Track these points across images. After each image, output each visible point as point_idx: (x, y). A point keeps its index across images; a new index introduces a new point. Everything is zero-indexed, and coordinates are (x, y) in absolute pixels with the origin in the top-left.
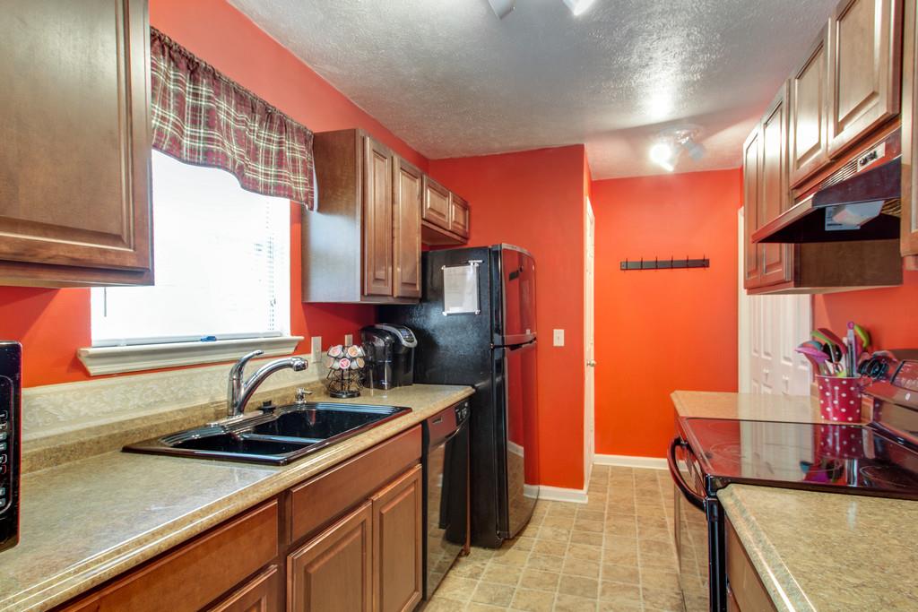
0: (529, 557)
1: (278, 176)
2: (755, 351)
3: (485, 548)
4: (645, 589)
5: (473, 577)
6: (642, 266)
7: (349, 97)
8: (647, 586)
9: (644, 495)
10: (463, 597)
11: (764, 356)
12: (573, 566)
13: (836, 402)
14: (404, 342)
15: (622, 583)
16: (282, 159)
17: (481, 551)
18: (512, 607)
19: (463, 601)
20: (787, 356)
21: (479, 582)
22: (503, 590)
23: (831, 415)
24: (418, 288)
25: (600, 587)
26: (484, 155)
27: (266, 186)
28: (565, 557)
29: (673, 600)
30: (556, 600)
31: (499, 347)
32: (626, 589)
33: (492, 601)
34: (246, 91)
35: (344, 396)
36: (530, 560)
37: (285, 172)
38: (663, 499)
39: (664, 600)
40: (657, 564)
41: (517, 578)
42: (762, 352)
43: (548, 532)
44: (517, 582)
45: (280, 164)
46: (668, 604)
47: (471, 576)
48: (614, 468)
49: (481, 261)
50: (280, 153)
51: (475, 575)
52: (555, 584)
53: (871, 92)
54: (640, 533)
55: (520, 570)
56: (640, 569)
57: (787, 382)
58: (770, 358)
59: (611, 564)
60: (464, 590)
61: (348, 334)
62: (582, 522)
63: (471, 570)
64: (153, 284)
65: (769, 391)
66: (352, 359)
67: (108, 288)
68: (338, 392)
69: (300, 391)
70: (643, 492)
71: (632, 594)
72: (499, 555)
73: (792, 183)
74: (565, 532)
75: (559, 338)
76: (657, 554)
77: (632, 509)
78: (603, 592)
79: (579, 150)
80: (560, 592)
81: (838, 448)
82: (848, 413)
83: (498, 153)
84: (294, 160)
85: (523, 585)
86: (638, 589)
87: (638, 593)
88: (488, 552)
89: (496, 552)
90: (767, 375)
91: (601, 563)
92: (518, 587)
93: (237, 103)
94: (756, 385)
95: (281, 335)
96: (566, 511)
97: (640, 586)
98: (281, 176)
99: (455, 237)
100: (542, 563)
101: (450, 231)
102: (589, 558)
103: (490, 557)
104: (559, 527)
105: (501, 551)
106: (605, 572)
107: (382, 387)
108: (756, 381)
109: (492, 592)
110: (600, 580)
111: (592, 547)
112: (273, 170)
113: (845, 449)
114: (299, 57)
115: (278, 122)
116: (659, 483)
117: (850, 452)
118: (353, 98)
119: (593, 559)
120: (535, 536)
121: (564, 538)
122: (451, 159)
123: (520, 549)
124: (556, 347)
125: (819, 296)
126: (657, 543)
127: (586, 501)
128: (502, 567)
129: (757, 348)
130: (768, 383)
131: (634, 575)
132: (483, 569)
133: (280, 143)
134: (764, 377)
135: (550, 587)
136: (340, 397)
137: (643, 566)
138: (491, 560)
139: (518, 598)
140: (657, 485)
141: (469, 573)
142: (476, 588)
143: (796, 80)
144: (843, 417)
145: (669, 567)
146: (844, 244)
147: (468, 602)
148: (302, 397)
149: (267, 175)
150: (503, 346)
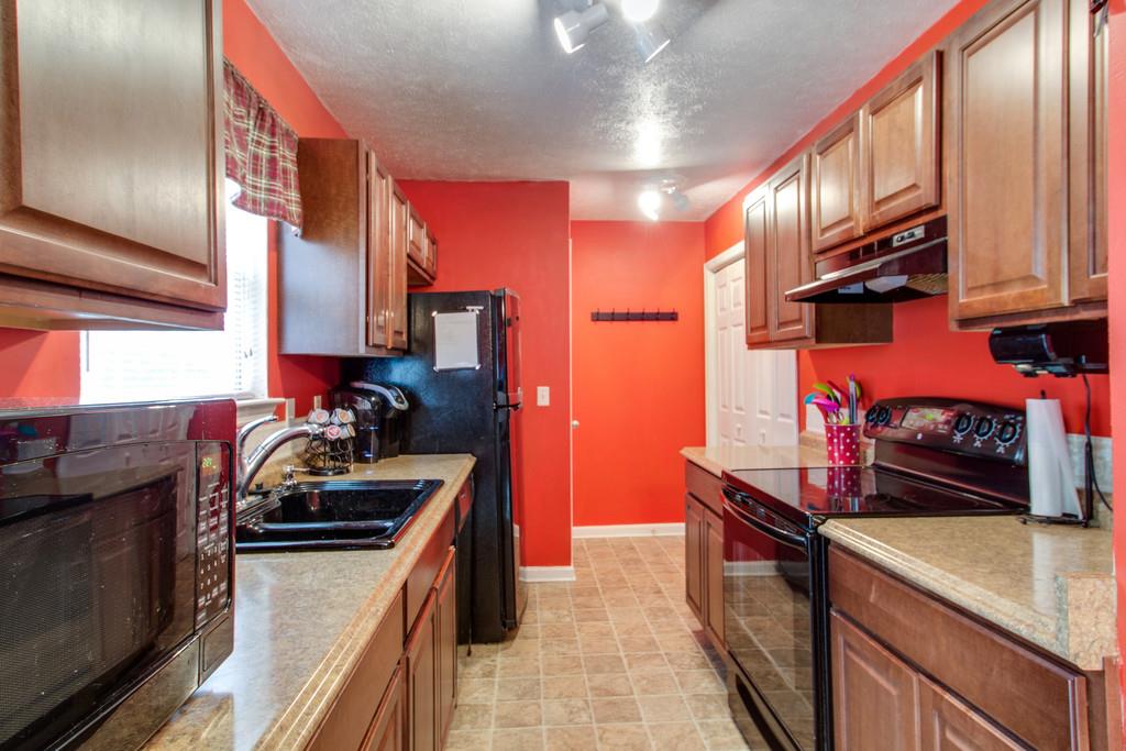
0: (540, 645)
1: (271, 191)
2: (724, 406)
3: (486, 643)
4: (666, 654)
5: (487, 676)
6: (613, 317)
7: (318, 93)
8: (667, 651)
9: (628, 564)
10: (486, 699)
11: (735, 411)
12: (589, 645)
13: (842, 447)
14: (394, 404)
15: (644, 653)
16: (276, 169)
17: (483, 648)
18: (545, 698)
19: (488, 703)
20: (764, 409)
21: (497, 680)
22: (528, 683)
23: (837, 459)
24: (405, 337)
25: (625, 661)
26: (453, 180)
27: (255, 202)
28: (577, 638)
29: (696, 660)
30: (587, 682)
31: (503, 406)
32: (650, 657)
33: (520, 698)
34: (243, 79)
35: (330, 473)
36: (542, 647)
37: (279, 185)
38: (648, 566)
39: (689, 660)
40: (669, 629)
41: (537, 667)
42: (734, 405)
43: (548, 615)
44: (539, 672)
45: (273, 175)
46: (693, 663)
47: (485, 675)
48: (588, 540)
49: (481, 308)
50: (273, 161)
51: (490, 674)
52: (579, 666)
53: (910, 183)
54: (641, 602)
55: (536, 660)
56: (655, 636)
57: (764, 435)
58: (743, 413)
59: (625, 636)
60: (484, 692)
61: (317, 395)
62: (579, 600)
63: (481, 669)
64: (223, 329)
65: (742, 444)
66: (342, 425)
67: (91, 332)
68: (321, 469)
69: (288, 469)
70: (626, 562)
71: (657, 661)
72: (506, 648)
73: (815, 248)
74: (566, 613)
75: (543, 396)
76: (664, 619)
77: (622, 580)
78: (630, 665)
79: (562, 188)
80: (588, 673)
81: (843, 489)
82: (852, 457)
83: (471, 181)
84: (285, 171)
85: (547, 674)
86: (660, 655)
87: (663, 659)
88: (492, 647)
89: (500, 646)
90: (739, 429)
91: (616, 637)
92: (541, 676)
93: (236, 93)
94: (726, 440)
95: (253, 397)
96: (557, 592)
97: (662, 652)
98: (274, 191)
99: (425, 276)
100: (557, 648)
101: (423, 270)
102: (602, 634)
103: (497, 652)
104: (557, 609)
105: (507, 644)
106: (624, 645)
107: (367, 461)
108: (725, 436)
109: (517, 687)
110: (622, 654)
111: (600, 624)
112: (263, 182)
113: (849, 490)
114: (275, 38)
115: (270, 121)
116: (638, 550)
117: (852, 491)
118: (322, 96)
119: (608, 634)
120: (536, 622)
121: (568, 619)
122: (412, 181)
123: (525, 638)
124: (541, 407)
125: (805, 353)
126: (660, 609)
127: (574, 579)
128: (516, 660)
129: (727, 404)
130: (741, 437)
131: (651, 643)
132: (495, 666)
133: (272, 148)
134: (736, 433)
135: (576, 671)
136: (326, 475)
137: (657, 633)
138: (499, 654)
139: (547, 688)
140: (637, 553)
141: (481, 672)
142: (497, 687)
143: (818, 157)
144: (847, 460)
145: (681, 630)
146: (852, 305)
147: (494, 702)
148: (291, 476)
149: (255, 187)
150: (508, 406)
